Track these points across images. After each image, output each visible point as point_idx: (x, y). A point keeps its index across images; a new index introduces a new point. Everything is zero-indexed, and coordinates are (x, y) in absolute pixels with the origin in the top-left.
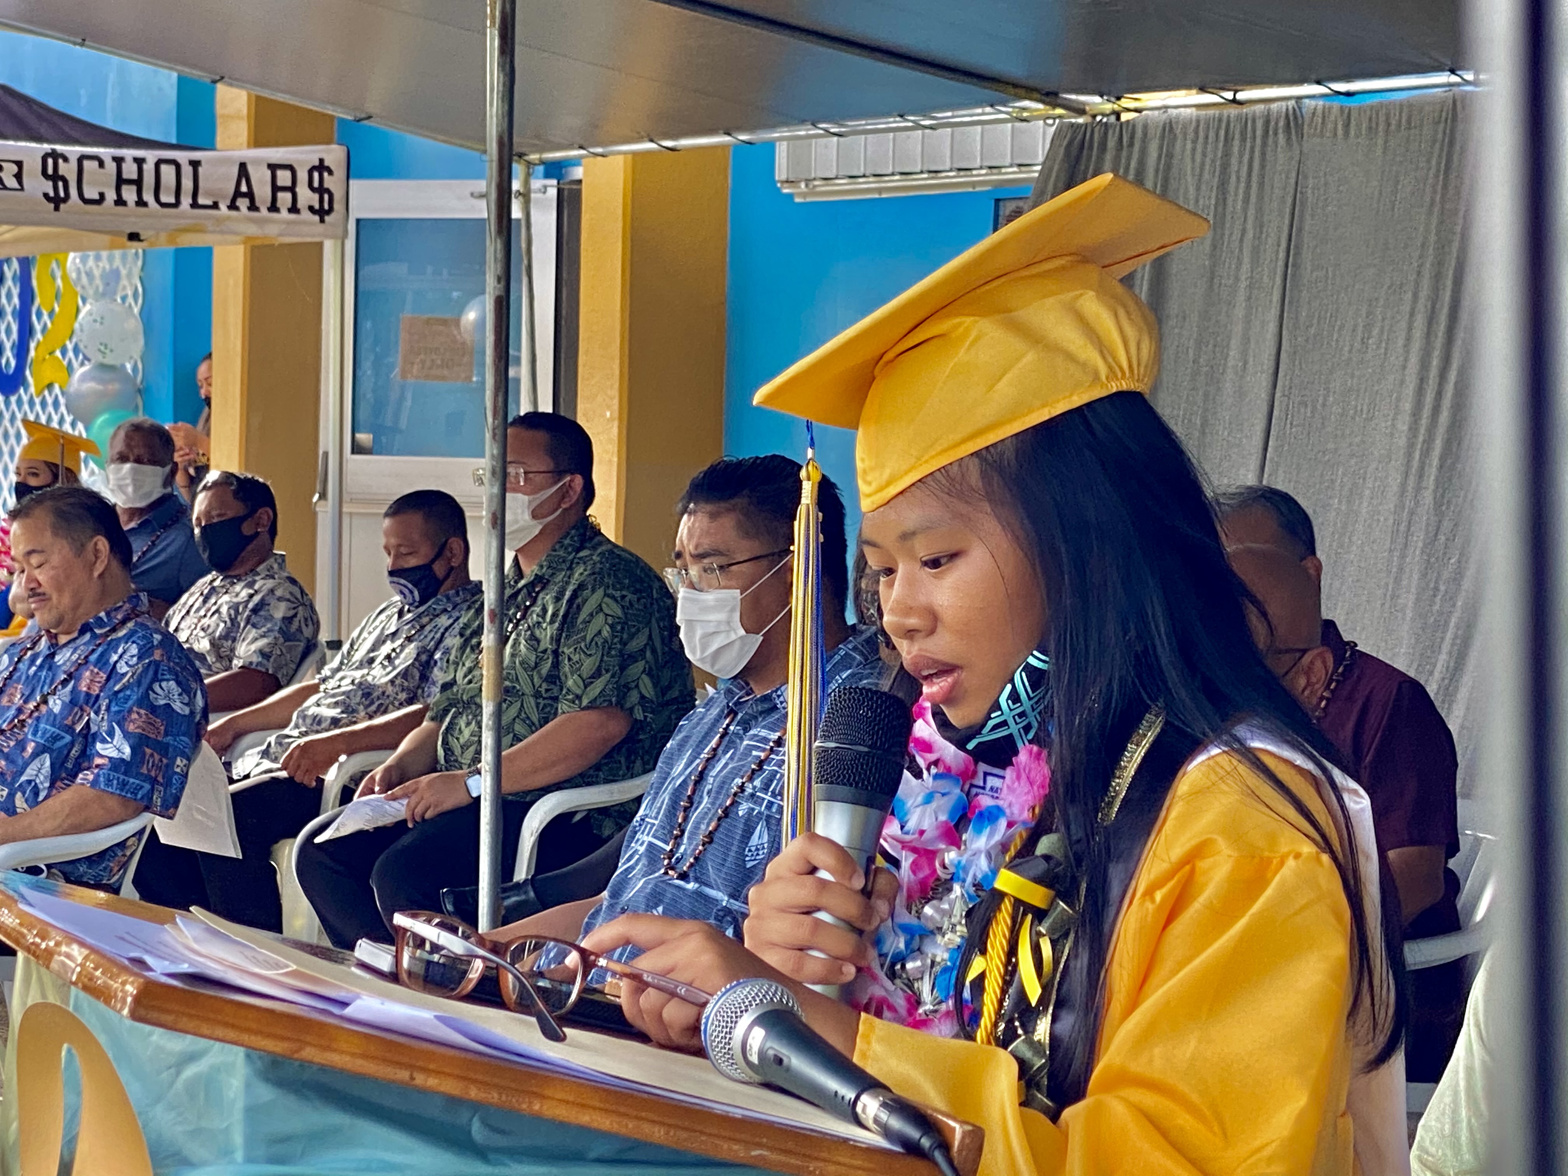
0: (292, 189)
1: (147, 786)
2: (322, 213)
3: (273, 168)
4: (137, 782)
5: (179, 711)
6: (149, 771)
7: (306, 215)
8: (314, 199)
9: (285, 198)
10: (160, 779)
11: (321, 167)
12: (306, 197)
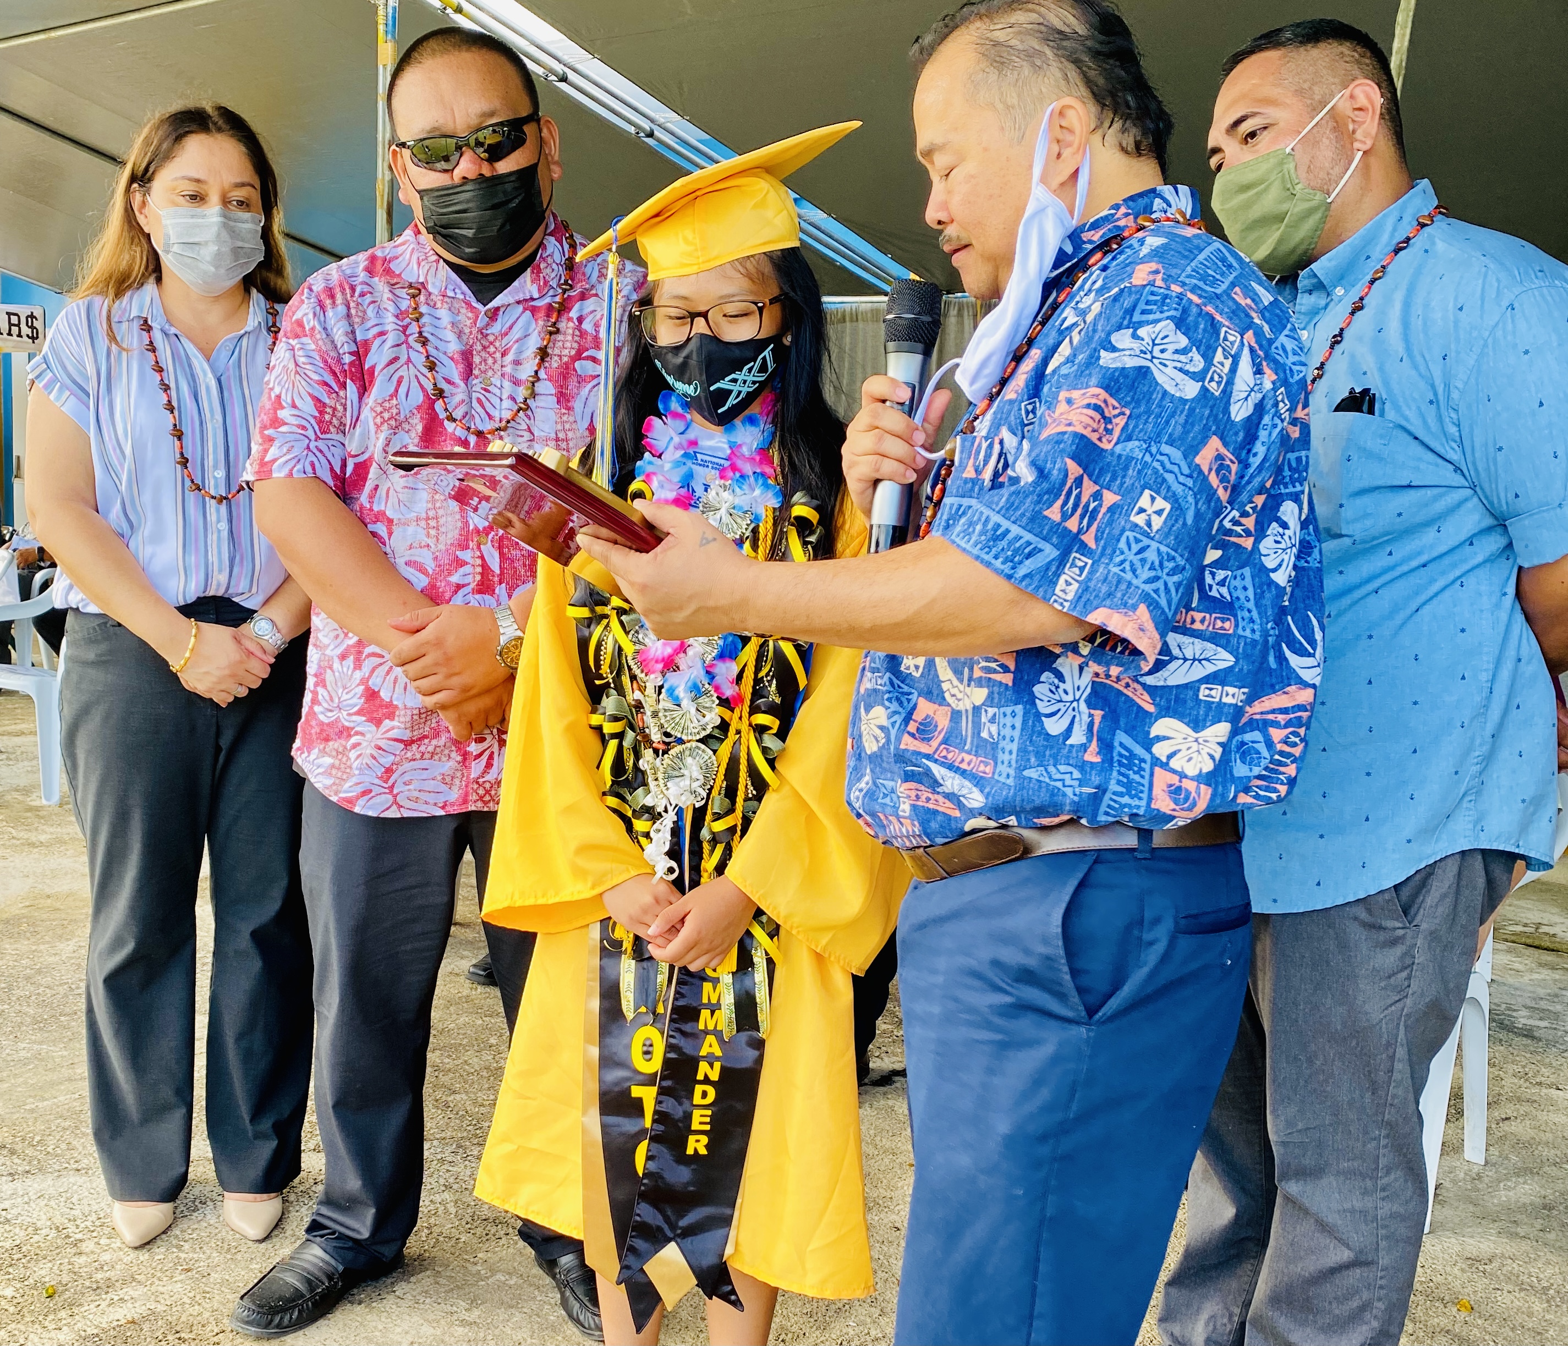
0: (18, 325)
1: (1050, 552)
2: (33, 338)
3: (9, 314)
4: (1028, 536)
5: (1171, 390)
6: (1065, 517)
7: (25, 338)
8: (29, 331)
9: (15, 330)
10: (1089, 539)
11: (32, 316)
12: (26, 330)
